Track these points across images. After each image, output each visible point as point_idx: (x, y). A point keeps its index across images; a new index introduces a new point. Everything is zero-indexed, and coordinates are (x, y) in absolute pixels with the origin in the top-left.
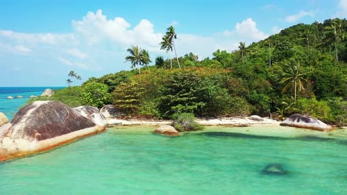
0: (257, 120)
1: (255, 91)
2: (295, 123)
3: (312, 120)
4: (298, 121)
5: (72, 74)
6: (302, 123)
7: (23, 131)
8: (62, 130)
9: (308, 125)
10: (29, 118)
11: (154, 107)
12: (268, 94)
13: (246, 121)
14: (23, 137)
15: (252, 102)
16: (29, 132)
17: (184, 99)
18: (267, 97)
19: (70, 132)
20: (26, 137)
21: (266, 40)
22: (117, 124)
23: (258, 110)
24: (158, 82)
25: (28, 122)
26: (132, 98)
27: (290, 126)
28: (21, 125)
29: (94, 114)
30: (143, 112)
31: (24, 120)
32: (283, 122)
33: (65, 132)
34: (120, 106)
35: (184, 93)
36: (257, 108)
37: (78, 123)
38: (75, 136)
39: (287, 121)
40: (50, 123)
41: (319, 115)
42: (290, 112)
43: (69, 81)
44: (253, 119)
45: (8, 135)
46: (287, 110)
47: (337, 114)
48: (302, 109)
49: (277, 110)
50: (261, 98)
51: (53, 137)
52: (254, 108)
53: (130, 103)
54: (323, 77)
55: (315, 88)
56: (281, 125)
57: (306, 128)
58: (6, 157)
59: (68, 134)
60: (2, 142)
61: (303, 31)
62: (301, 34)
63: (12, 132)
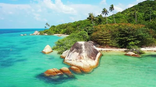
5: (47, 24)
7: (87, 57)
25: (86, 52)
28: (84, 54)
34: (101, 42)
60: (81, 61)
61: (150, 3)
62: (149, 5)
63: (83, 57)
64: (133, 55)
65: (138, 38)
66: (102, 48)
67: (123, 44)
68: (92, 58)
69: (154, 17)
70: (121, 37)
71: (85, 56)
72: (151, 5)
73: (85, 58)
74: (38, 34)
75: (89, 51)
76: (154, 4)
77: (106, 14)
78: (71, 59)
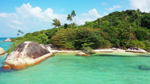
0: (115, 50)
1: (113, 38)
2: (132, 50)
3: (139, 49)
4: (133, 50)
5: (19, 31)
6: (135, 50)
7: (26, 55)
8: (40, 55)
9: (138, 51)
10: (27, 49)
11: (72, 44)
12: (118, 39)
13: (110, 50)
14: (27, 58)
15: (112, 42)
16: (29, 55)
17: (86, 41)
18: (119, 40)
19: (42, 55)
20: (28, 57)
21: (103, 17)
22: (57, 52)
23: (115, 46)
24: (72, 34)
25: (27, 50)
26: (63, 41)
27: (130, 52)
28: (24, 52)
29: (47, 48)
30: (67, 47)
31: (25, 50)
32: (127, 50)
33: (41, 56)
34: (57, 44)
35: (85, 38)
36: (114, 45)
37: (44, 51)
38: (45, 57)
39: (129, 50)
40: (35, 51)
41: (141, 47)
42: (129, 46)
43: (18, 34)
44: (113, 49)
45: (20, 56)
46: (127, 45)
47: (147, 47)
48: (134, 44)
49: (123, 45)
50: (116, 41)
51: (38, 57)
52: (113, 44)
53: (62, 43)
54: (140, 32)
55: (137, 36)
56: (126, 51)
57: (137, 52)
58: (22, 66)
59: (42, 56)
60: (17, 60)
61: (118, 14)
62: (117, 15)
63: (21, 55)
64: (82, 55)
65: (92, 40)
66: (59, 50)
67: (78, 46)
68: (32, 56)
69: (116, 24)
70: (77, 39)
71: (24, 54)
72: (119, 15)
73: (23, 56)
74: (10, 41)
75: (31, 50)
76: (121, 15)
77: (71, 21)
78: (10, 58)
